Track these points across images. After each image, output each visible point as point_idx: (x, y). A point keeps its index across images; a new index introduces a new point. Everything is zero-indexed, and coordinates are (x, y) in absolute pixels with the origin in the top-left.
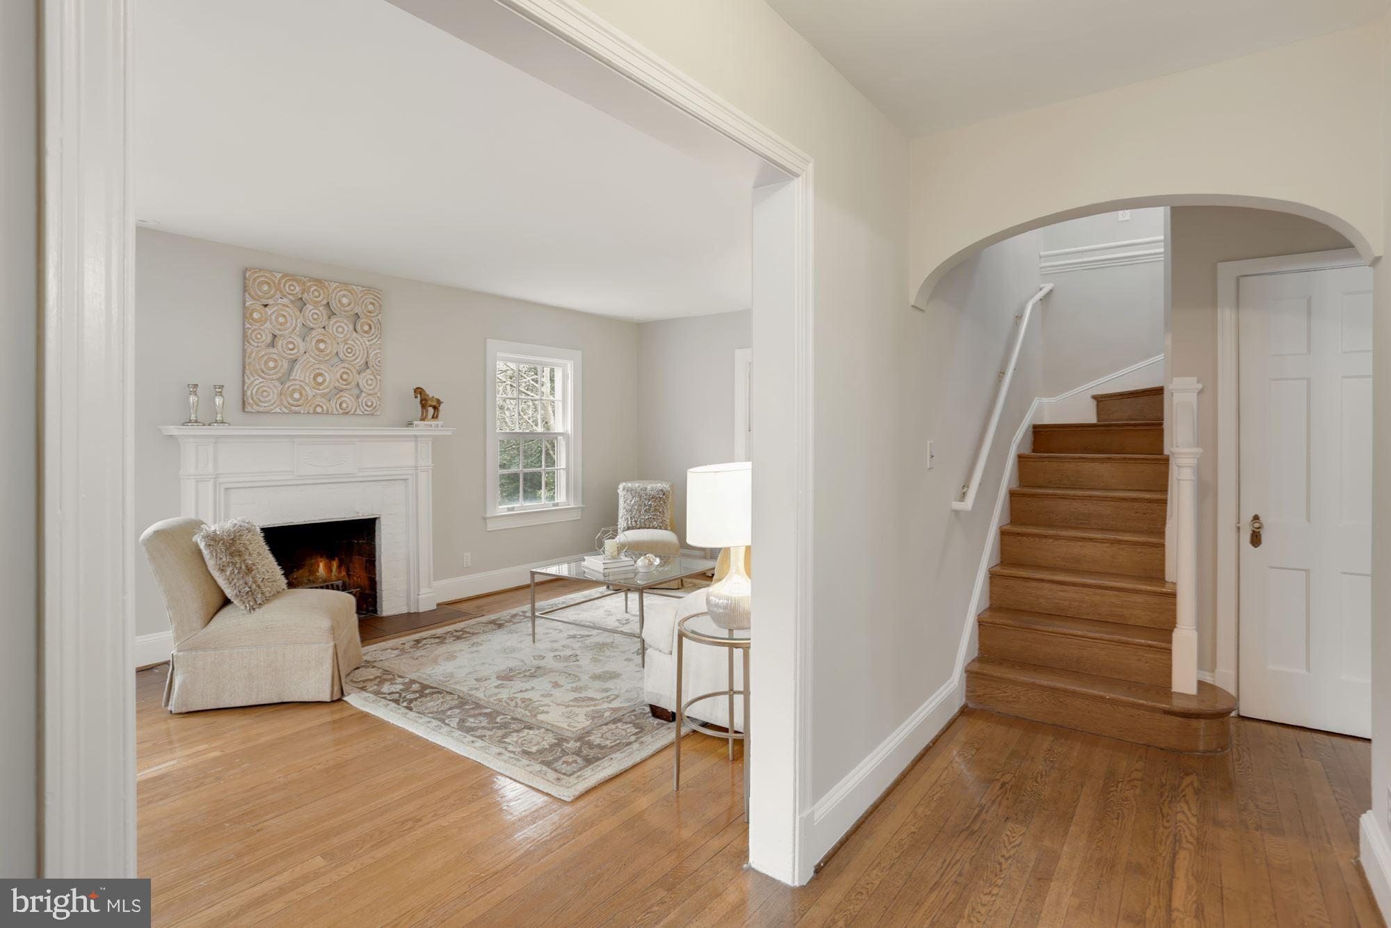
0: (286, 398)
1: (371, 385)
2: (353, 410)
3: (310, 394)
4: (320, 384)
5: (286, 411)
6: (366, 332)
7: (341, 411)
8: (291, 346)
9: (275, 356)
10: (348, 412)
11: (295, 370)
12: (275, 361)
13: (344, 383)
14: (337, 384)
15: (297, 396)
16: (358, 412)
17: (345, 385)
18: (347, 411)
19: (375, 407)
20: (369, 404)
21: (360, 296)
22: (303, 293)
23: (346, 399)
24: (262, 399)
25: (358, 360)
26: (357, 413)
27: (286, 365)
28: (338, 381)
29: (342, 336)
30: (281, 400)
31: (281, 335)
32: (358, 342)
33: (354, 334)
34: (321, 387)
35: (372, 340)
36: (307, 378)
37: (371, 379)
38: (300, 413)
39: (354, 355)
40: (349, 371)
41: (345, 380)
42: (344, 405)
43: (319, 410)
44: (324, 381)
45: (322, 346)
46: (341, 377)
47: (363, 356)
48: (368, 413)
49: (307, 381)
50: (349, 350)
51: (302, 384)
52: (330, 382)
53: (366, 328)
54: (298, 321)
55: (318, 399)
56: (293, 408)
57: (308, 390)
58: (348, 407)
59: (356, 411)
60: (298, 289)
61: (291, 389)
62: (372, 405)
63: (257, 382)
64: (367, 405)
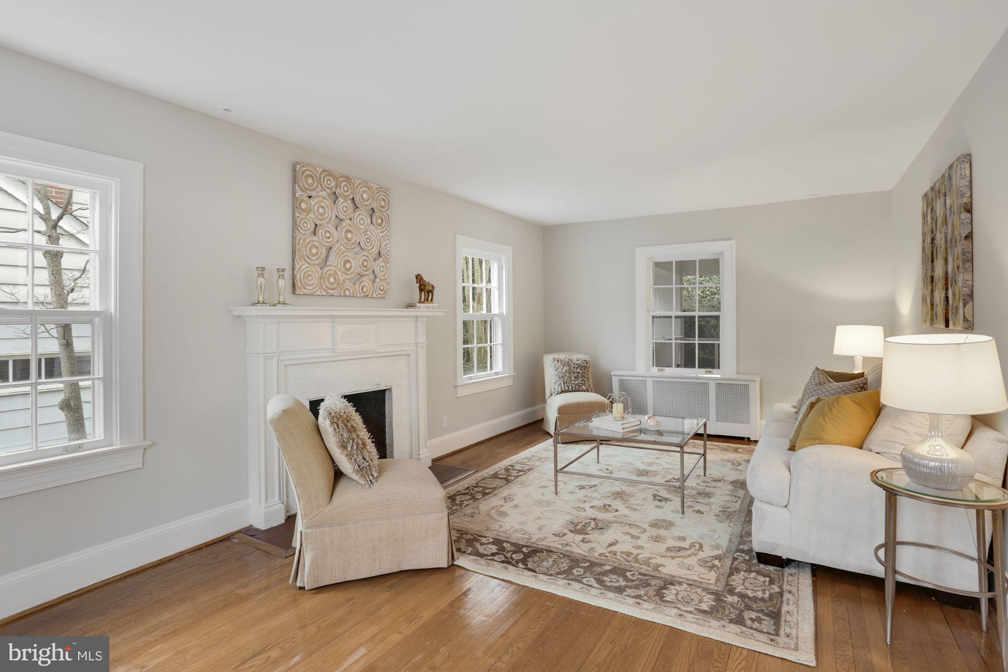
0: (325, 282)
1: (383, 272)
2: (371, 294)
3: (342, 279)
4: (348, 270)
5: (325, 294)
6: (379, 225)
7: (363, 294)
8: (328, 235)
9: (316, 244)
10: (367, 296)
11: (331, 257)
12: (317, 248)
13: (365, 269)
14: (360, 270)
15: (332, 280)
16: (375, 295)
17: (366, 271)
18: (366, 294)
19: (386, 291)
20: (382, 288)
21: (375, 192)
22: (336, 187)
23: (366, 283)
24: (308, 283)
25: (374, 250)
26: (373, 296)
27: (324, 252)
28: (360, 267)
29: (363, 227)
30: (321, 284)
31: (321, 225)
32: (374, 234)
33: (371, 226)
34: (349, 273)
35: (383, 232)
36: (339, 264)
37: (383, 267)
38: (334, 296)
39: (371, 244)
40: (368, 260)
41: (365, 267)
42: (365, 289)
43: (347, 293)
44: (351, 267)
45: (349, 235)
46: (363, 264)
47: (377, 245)
48: (381, 296)
49: (339, 267)
50: (368, 240)
51: (335, 269)
52: (355, 269)
53: (379, 221)
54: (333, 212)
55: (347, 283)
56: (329, 291)
57: (340, 276)
58: (367, 290)
59: (372, 295)
60: (333, 183)
61: (328, 273)
62: (384, 289)
63: (303, 267)
64: (380, 289)
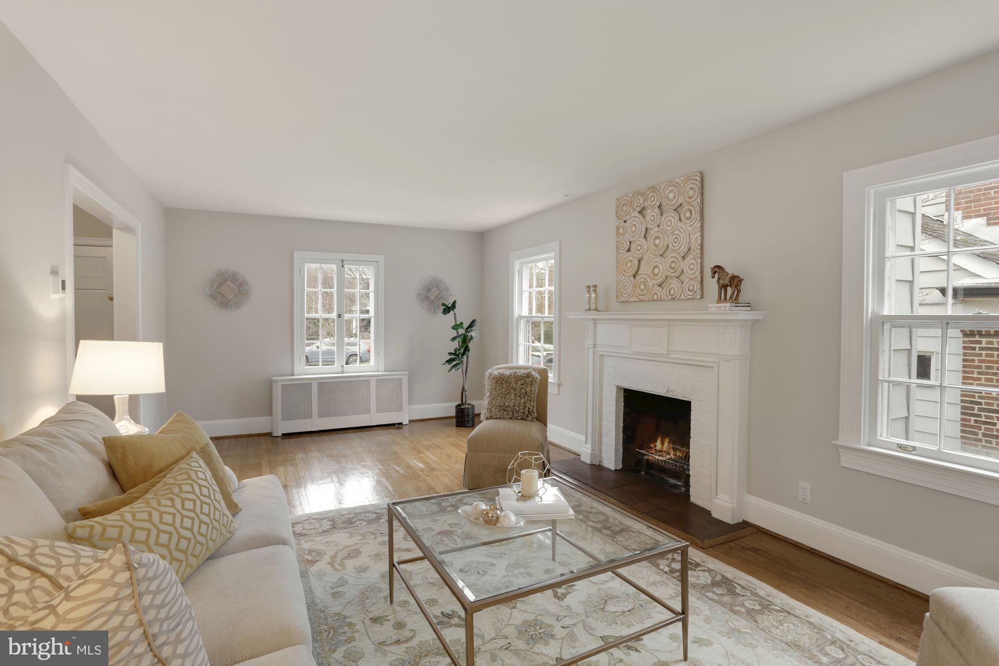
0: (636, 290)
1: (692, 270)
2: (679, 295)
3: (650, 284)
4: (656, 275)
5: (637, 300)
6: (687, 219)
7: (670, 297)
8: (639, 248)
9: (630, 258)
10: (675, 298)
11: (641, 266)
12: (631, 261)
13: (672, 271)
14: (668, 273)
15: (642, 287)
16: (683, 297)
17: (673, 273)
18: (674, 297)
19: (696, 291)
20: (691, 288)
21: (682, 186)
22: (644, 202)
23: (674, 286)
24: (624, 292)
25: (682, 248)
26: (681, 298)
27: (637, 263)
28: (668, 270)
29: (670, 228)
30: (634, 292)
31: (634, 241)
32: (682, 230)
33: (680, 224)
34: (657, 278)
35: (693, 224)
36: (648, 272)
37: (693, 264)
38: (643, 301)
39: (679, 243)
40: (676, 261)
41: (673, 269)
42: (672, 292)
43: (655, 297)
44: (659, 272)
45: (657, 242)
46: (670, 266)
47: (686, 243)
48: (690, 297)
49: (648, 274)
50: (676, 240)
51: (646, 276)
52: (663, 273)
53: (688, 215)
54: (643, 226)
55: (655, 288)
56: (640, 297)
57: (649, 281)
58: (674, 293)
59: (680, 296)
60: (641, 200)
61: (639, 281)
62: (693, 289)
63: (622, 279)
64: (689, 290)
